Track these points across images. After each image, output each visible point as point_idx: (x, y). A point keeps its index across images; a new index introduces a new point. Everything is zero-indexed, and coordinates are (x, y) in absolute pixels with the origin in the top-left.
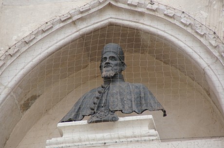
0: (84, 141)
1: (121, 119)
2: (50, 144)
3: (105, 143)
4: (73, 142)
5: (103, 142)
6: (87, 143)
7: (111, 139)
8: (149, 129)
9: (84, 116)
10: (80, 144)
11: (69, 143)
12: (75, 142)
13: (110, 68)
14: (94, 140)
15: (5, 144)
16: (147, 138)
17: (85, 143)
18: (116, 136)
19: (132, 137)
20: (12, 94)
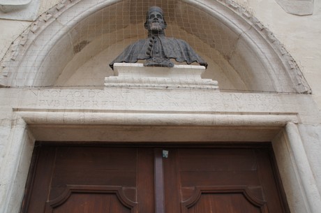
0: (145, 83)
1: (176, 66)
2: (109, 82)
3: (167, 87)
4: (133, 82)
5: (166, 85)
6: (148, 85)
7: (173, 83)
8: (202, 78)
9: (138, 59)
10: (141, 85)
11: (128, 82)
12: (135, 82)
13: (157, 23)
14: (154, 82)
15: (57, 78)
16: (209, 87)
17: (146, 85)
18: (178, 81)
19: (193, 84)
20: (69, 33)
